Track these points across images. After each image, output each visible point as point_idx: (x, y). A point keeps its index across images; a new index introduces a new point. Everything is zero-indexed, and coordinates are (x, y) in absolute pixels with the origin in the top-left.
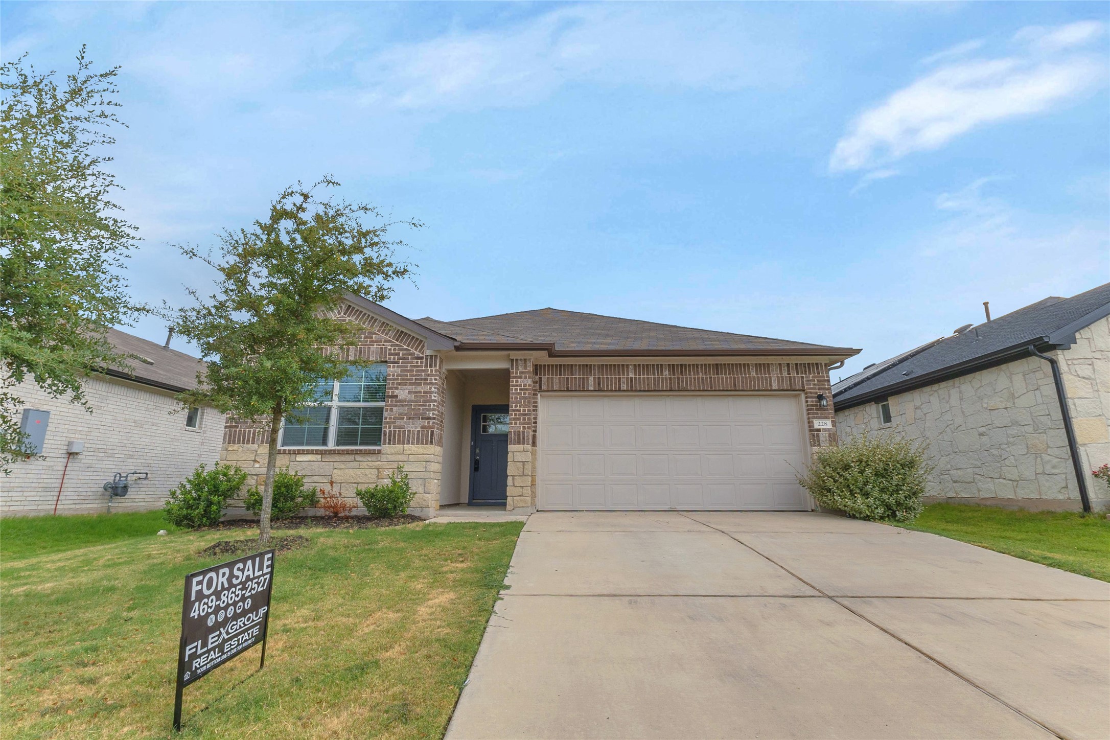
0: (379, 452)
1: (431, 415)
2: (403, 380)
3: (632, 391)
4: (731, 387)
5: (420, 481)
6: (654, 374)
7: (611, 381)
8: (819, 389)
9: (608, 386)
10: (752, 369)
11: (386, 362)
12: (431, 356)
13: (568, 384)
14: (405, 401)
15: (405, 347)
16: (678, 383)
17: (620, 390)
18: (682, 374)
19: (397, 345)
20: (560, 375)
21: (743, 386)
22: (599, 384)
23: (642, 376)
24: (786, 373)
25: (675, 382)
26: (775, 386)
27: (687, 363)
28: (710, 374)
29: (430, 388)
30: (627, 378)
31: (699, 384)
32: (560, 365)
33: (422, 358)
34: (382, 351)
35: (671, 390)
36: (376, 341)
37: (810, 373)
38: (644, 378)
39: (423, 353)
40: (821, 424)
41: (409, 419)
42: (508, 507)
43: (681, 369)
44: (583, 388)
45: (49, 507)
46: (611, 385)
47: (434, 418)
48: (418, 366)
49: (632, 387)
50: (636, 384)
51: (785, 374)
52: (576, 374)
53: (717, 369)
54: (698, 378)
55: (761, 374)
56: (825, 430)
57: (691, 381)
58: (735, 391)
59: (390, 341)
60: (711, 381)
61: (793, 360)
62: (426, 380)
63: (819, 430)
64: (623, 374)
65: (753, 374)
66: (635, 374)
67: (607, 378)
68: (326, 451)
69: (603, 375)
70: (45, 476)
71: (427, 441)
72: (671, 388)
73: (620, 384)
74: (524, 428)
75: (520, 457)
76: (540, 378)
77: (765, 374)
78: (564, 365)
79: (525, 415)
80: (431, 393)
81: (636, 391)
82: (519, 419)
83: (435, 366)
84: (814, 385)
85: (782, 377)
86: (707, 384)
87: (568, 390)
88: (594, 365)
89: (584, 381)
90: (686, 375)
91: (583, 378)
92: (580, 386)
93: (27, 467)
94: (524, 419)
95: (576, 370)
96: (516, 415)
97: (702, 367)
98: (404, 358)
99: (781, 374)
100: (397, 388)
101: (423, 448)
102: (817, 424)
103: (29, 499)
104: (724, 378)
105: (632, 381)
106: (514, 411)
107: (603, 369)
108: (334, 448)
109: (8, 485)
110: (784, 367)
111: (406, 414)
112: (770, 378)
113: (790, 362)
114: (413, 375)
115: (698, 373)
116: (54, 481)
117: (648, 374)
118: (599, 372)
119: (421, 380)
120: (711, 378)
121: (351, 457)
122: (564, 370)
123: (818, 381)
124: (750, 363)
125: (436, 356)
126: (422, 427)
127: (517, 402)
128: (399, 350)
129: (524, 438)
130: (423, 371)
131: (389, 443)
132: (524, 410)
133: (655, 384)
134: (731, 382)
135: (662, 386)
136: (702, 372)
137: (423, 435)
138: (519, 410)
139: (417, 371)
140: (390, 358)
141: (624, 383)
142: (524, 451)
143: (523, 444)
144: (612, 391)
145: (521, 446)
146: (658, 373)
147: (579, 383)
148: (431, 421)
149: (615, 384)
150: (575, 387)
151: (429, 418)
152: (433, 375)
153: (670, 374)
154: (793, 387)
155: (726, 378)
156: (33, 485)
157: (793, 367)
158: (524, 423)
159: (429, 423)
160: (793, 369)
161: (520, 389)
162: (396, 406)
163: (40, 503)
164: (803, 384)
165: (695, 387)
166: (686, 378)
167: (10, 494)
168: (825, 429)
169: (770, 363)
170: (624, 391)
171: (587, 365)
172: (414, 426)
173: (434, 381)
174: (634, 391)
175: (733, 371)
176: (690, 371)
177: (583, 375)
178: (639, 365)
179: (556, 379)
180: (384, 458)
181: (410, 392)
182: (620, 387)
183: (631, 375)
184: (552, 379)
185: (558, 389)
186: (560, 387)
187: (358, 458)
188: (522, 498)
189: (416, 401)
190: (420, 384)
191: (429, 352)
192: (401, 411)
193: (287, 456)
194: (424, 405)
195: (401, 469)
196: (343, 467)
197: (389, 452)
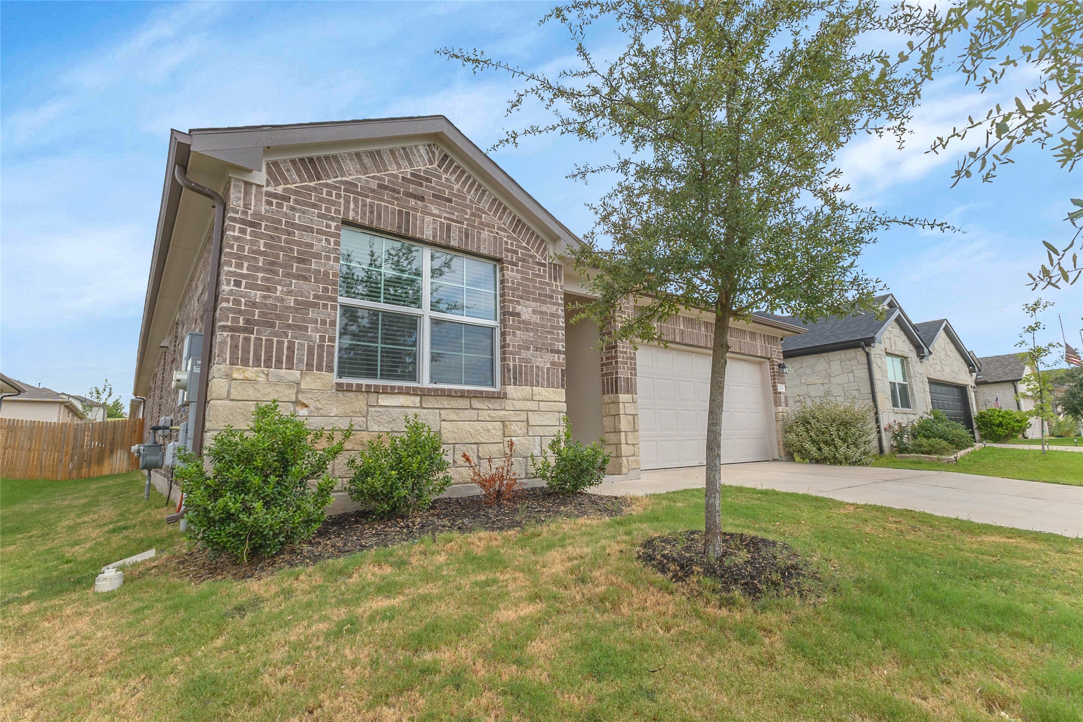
0: (503, 396)
1: (560, 347)
2: (525, 291)
3: (682, 344)
4: (739, 350)
7: (669, 331)
8: (778, 359)
10: (748, 335)
11: (503, 260)
12: (555, 265)
14: (530, 323)
15: (524, 244)
18: (712, 332)
19: (514, 239)
23: (688, 329)
25: (708, 340)
26: (759, 353)
29: (557, 310)
30: (679, 330)
33: (544, 265)
34: (497, 242)
36: (487, 225)
37: (774, 345)
38: (690, 332)
39: (545, 259)
41: (536, 349)
42: (623, 469)
43: (711, 328)
46: (669, 335)
47: (563, 352)
48: (541, 276)
49: (683, 339)
55: (752, 341)
59: (505, 230)
62: (551, 297)
63: (780, 393)
64: (677, 325)
65: (748, 340)
67: (666, 327)
68: (420, 390)
69: (663, 323)
71: (558, 383)
73: (675, 335)
80: (558, 316)
83: (560, 280)
84: (776, 355)
85: (762, 346)
98: (523, 260)
99: (761, 342)
100: (518, 303)
101: (554, 392)
102: (779, 388)
105: (682, 333)
108: (430, 386)
110: (762, 337)
111: (532, 343)
112: (757, 345)
114: (536, 288)
117: (692, 328)
119: (546, 296)
123: (777, 352)
125: (560, 267)
126: (553, 363)
128: (517, 246)
130: (547, 284)
131: (515, 384)
135: (702, 343)
137: (552, 373)
139: (540, 282)
140: (506, 256)
141: (678, 334)
142: (633, 403)
143: (632, 394)
148: (561, 357)
149: (672, 334)
151: (559, 352)
152: (559, 293)
153: (705, 331)
154: (767, 355)
155: (736, 341)
157: (766, 338)
159: (559, 357)
162: (519, 329)
164: (771, 354)
168: (783, 392)
169: (756, 332)
170: (677, 343)
172: (542, 361)
173: (560, 301)
175: (739, 335)
178: (686, 318)
180: (508, 404)
181: (534, 312)
183: (682, 327)
187: (476, 404)
189: (542, 326)
190: (545, 302)
191: (552, 259)
192: (526, 337)
193: (361, 396)
194: (553, 333)
195: (532, 422)
196: (455, 417)
197: (515, 396)
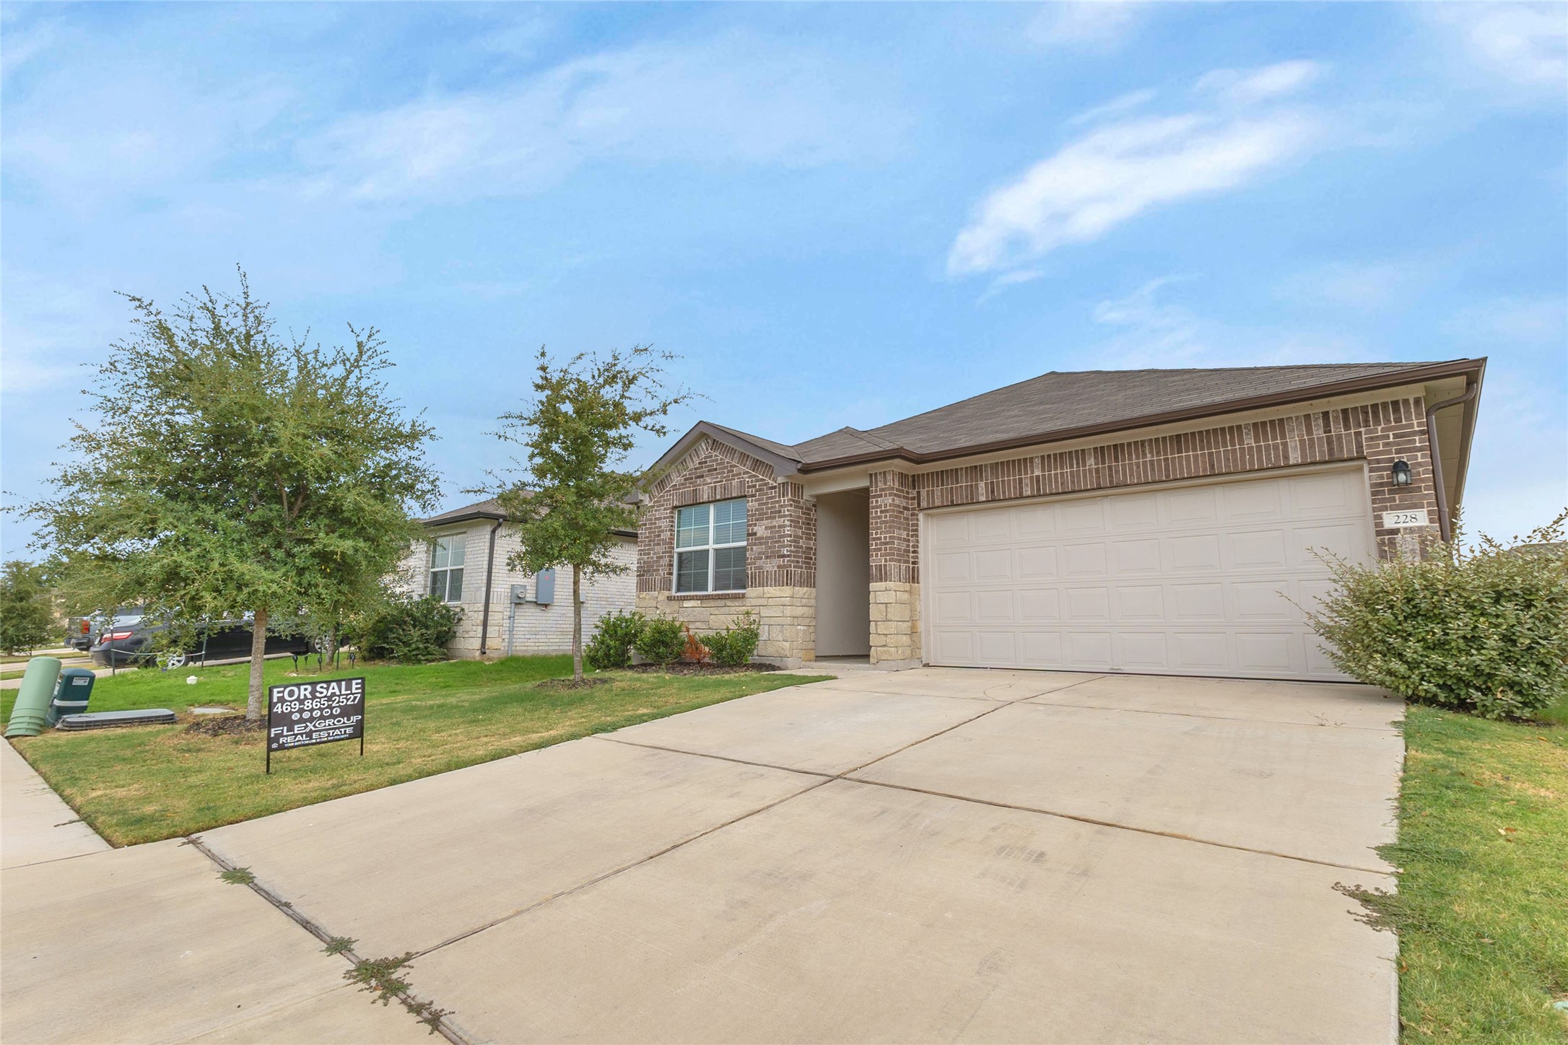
0: (743, 596)
1: (785, 552)
2: (760, 514)
3: (1039, 496)
4: (1205, 470)
5: (779, 627)
6: (1072, 466)
7: (1009, 485)
8: (1398, 452)
9: (1004, 492)
10: (1247, 434)
11: (745, 496)
12: (783, 483)
13: (952, 496)
14: (763, 538)
15: (761, 477)
16: (1111, 476)
17: (1021, 497)
18: (1116, 460)
19: (754, 476)
20: (942, 485)
21: (1227, 466)
22: (993, 492)
23: (1053, 472)
24: (1321, 431)
25: (1104, 475)
26: (1295, 457)
27: (1125, 442)
28: (1165, 453)
29: (784, 521)
30: (1032, 478)
31: (1146, 472)
32: (942, 472)
33: (775, 487)
34: (742, 483)
35: (1099, 488)
36: (737, 475)
37: (1377, 422)
38: (1056, 475)
39: (776, 482)
40: (1402, 519)
41: (767, 557)
42: (871, 659)
43: (1116, 453)
44: (972, 499)
45: (567, 648)
46: (1009, 490)
47: (788, 556)
48: (772, 498)
49: (1039, 490)
50: (1044, 484)
51: (1318, 432)
52: (962, 482)
53: (1179, 442)
54: (1145, 463)
55: (1266, 439)
56: (1411, 530)
57: (1131, 470)
58: (1211, 477)
59: (748, 473)
60: (1167, 466)
61: (1336, 404)
62: (780, 512)
63: (1395, 532)
64: (1026, 473)
65: (1249, 441)
66: (1043, 470)
67: (1003, 481)
68: (706, 596)
69: (997, 478)
70: (561, 622)
71: (783, 582)
72: (1100, 484)
73: (1021, 488)
74: (886, 560)
75: (882, 597)
76: (919, 493)
77: (1274, 438)
78: (947, 471)
79: (886, 543)
80: (785, 526)
81: (1045, 495)
82: (880, 550)
83: (787, 495)
84: (1386, 445)
85: (1311, 440)
86: (1160, 470)
87: (953, 505)
88: (986, 466)
89: (972, 490)
90: (1124, 460)
91: (971, 486)
92: (967, 497)
93: (546, 614)
94: (886, 549)
95: (962, 475)
96: (876, 545)
97: (1150, 445)
98: (760, 490)
99: (1309, 432)
100: (755, 525)
101: (780, 590)
102: (1390, 520)
103: (551, 640)
104: (1192, 458)
105: (1038, 482)
106: (874, 539)
107: (997, 469)
108: (712, 593)
109: (534, 629)
110: (1316, 419)
111: (764, 553)
112: (1285, 445)
113: (1331, 409)
114: (767, 508)
115: (1144, 455)
116: (568, 626)
117: (1062, 468)
118: (992, 474)
119: (776, 512)
120: (1166, 460)
121: (721, 603)
122: (947, 477)
123: (1396, 436)
124: (1242, 423)
125: (787, 483)
126: (779, 567)
127: (877, 528)
128: (757, 481)
129: (886, 573)
130: (777, 502)
131: (752, 587)
132: (885, 538)
133: (1073, 482)
134: (1204, 462)
135: (1085, 484)
136: (1151, 452)
137: (779, 575)
138: (880, 539)
139: (772, 503)
140: (748, 492)
141: (1027, 485)
142: (886, 590)
143: (886, 581)
144: (1010, 499)
145: (884, 583)
146: (1078, 464)
147: (967, 493)
148: (786, 559)
149: (1015, 487)
150: (962, 498)
151: (784, 556)
152: (786, 506)
153: (1096, 464)
154: (1337, 456)
155: (1196, 457)
156: (553, 629)
157: (1336, 418)
158: (886, 555)
159: (784, 561)
160: (1336, 421)
161: (881, 512)
162: (755, 545)
163: (560, 644)
164: (1360, 446)
165: (1139, 477)
166: (1124, 466)
167: (537, 637)
168: (1411, 528)
169: (1284, 417)
170: (1029, 497)
171: (976, 467)
172: (771, 566)
173: (787, 513)
174: (1043, 496)
175: (1209, 442)
176: (1130, 454)
177: (972, 481)
178: (1049, 456)
179: (937, 491)
180: (748, 602)
181: (766, 528)
182: (1021, 492)
183: (1037, 472)
184: (933, 491)
185: (940, 504)
186: (942, 501)
187: (729, 603)
188: (886, 648)
189: (772, 538)
190: (774, 518)
191: (780, 480)
192: (760, 550)
193: (677, 603)
194: (779, 542)
195: (762, 615)
196: (717, 613)
197: (752, 596)
